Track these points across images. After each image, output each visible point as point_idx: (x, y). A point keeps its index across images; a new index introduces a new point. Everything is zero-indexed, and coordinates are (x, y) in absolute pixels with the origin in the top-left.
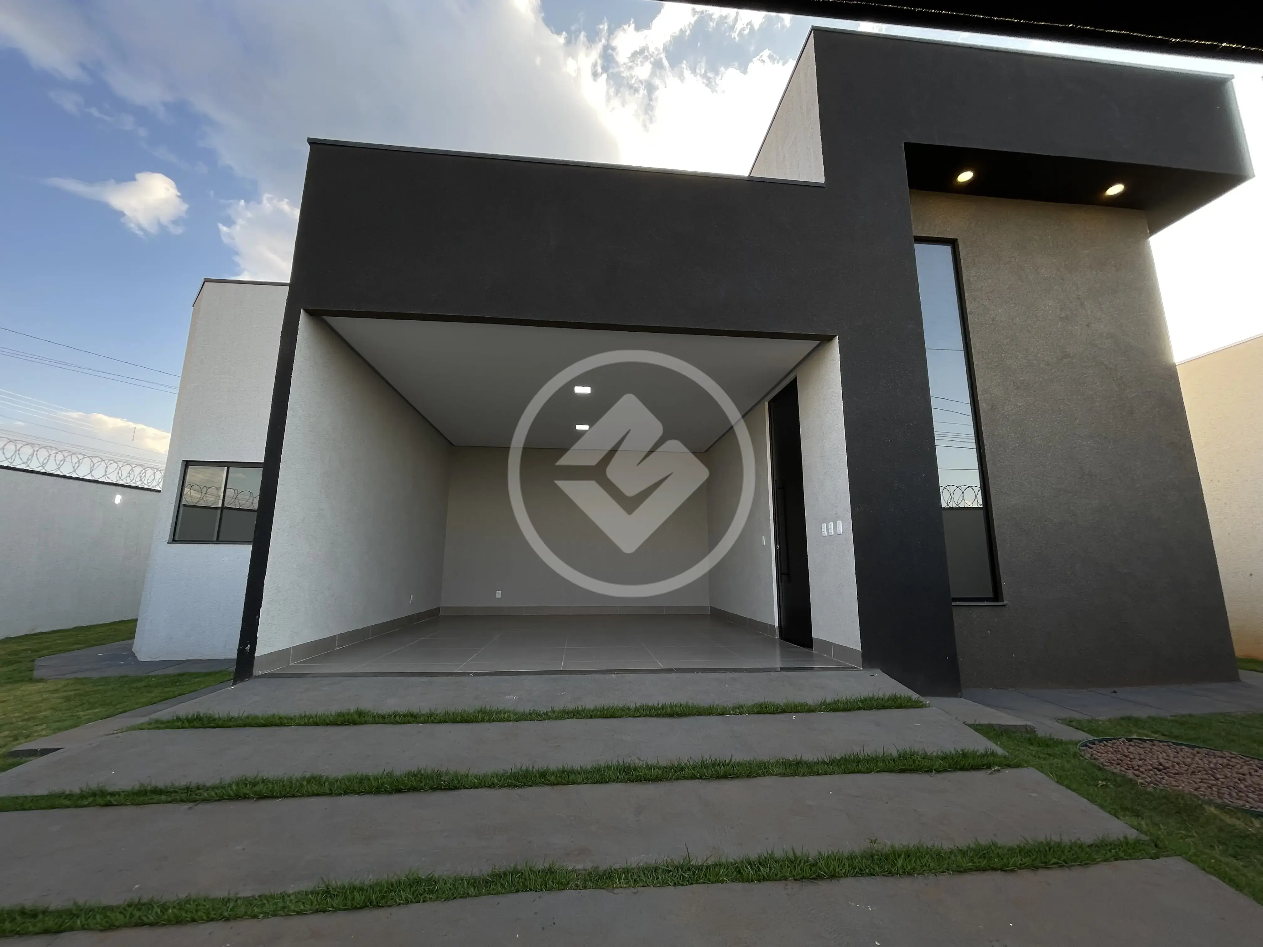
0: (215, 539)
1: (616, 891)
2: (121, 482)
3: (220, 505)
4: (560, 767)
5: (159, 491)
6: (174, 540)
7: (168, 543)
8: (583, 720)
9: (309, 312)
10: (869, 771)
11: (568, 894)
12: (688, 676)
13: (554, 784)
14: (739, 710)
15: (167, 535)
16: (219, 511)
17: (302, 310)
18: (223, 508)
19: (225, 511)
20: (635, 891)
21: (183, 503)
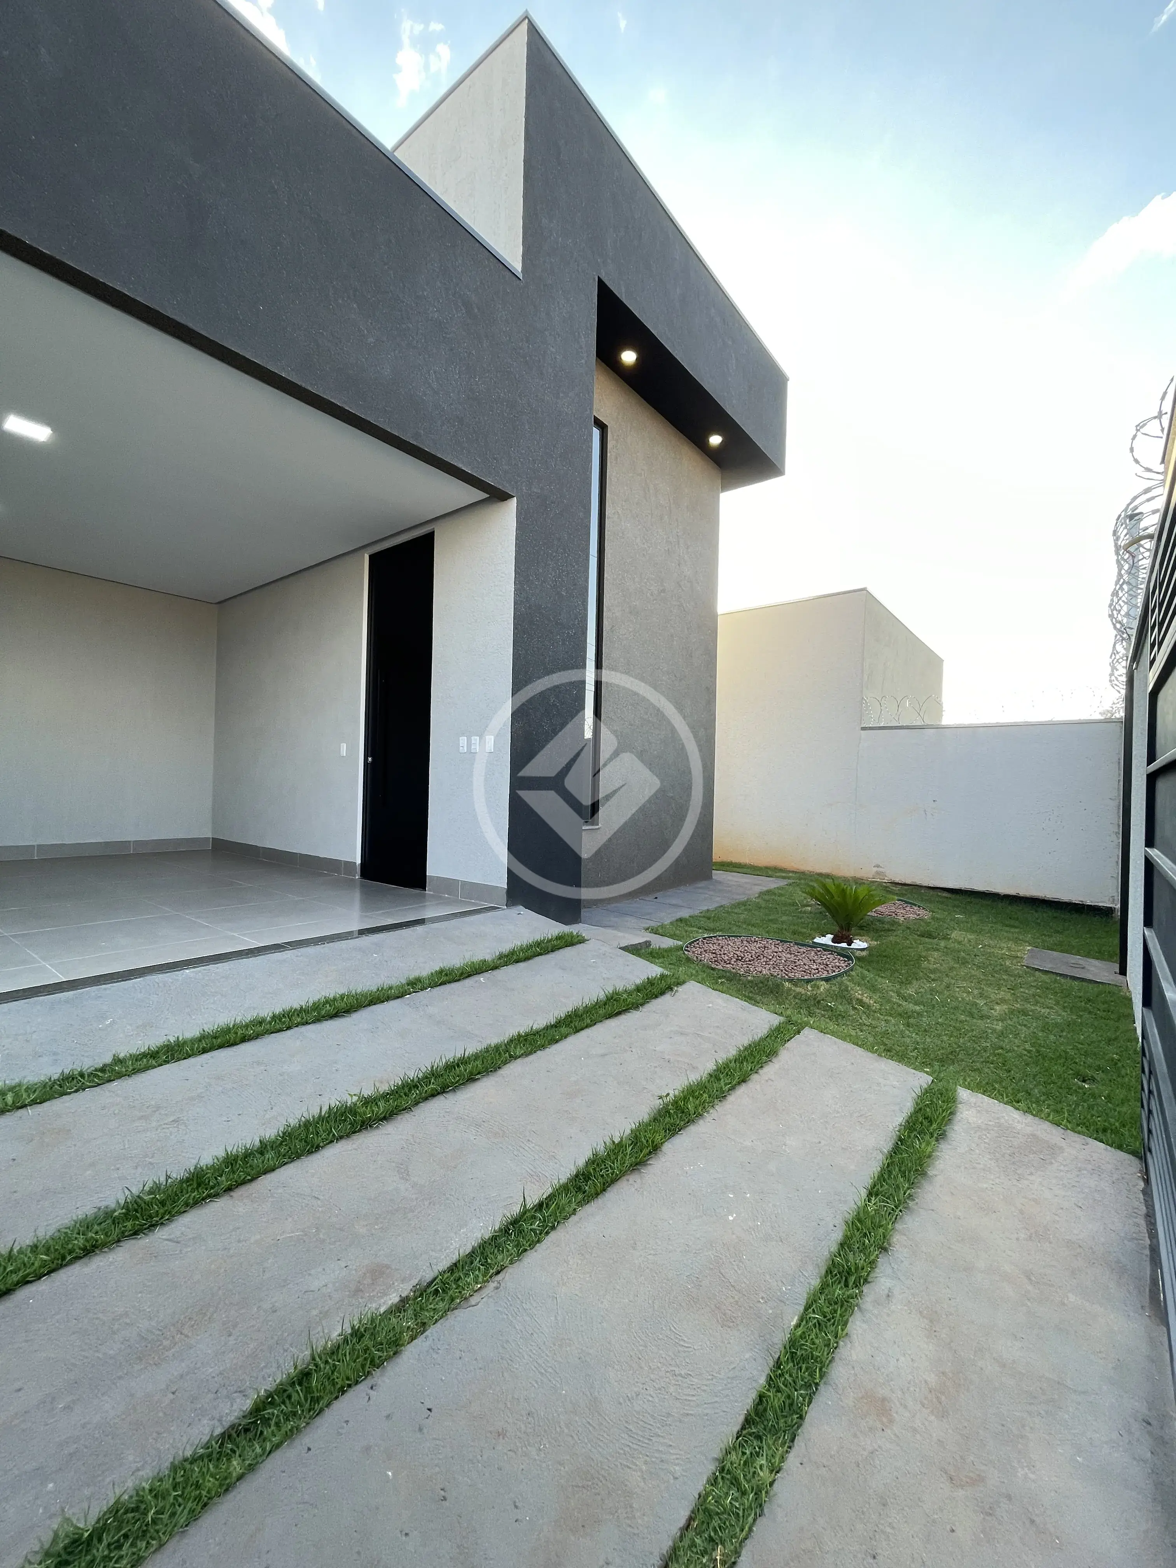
1: (473, 1301)
4: (221, 1154)
8: (192, 1060)
10: (593, 1023)
11: (412, 1353)
12: (311, 950)
13: (229, 1189)
14: (415, 985)
20: (495, 1284)
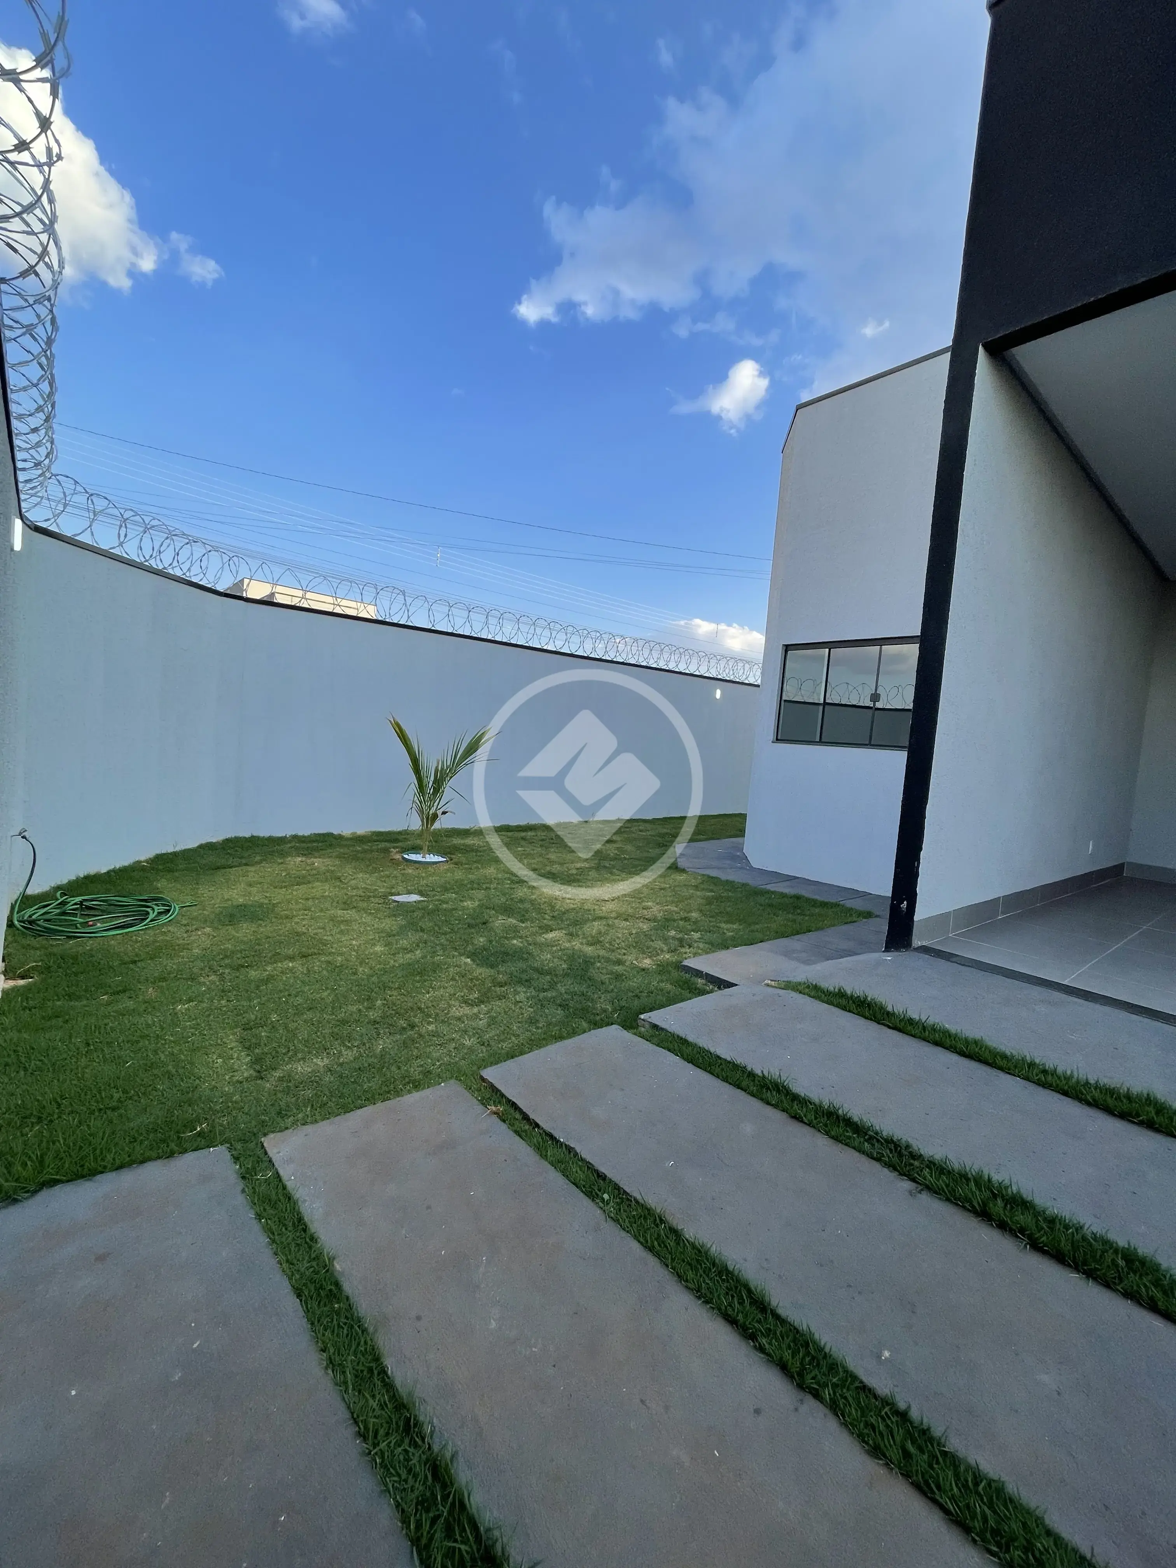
0: (818, 739)
2: (719, 677)
3: (822, 701)
5: (758, 686)
6: (777, 739)
7: (773, 742)
9: (988, 348)
15: (771, 736)
16: (821, 708)
17: (980, 346)
18: (825, 704)
19: (826, 706)
21: (784, 698)
